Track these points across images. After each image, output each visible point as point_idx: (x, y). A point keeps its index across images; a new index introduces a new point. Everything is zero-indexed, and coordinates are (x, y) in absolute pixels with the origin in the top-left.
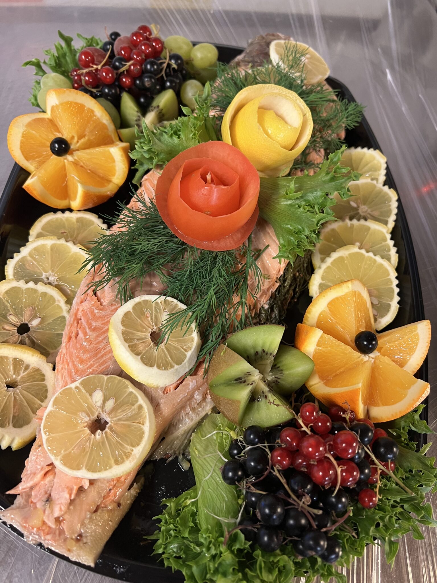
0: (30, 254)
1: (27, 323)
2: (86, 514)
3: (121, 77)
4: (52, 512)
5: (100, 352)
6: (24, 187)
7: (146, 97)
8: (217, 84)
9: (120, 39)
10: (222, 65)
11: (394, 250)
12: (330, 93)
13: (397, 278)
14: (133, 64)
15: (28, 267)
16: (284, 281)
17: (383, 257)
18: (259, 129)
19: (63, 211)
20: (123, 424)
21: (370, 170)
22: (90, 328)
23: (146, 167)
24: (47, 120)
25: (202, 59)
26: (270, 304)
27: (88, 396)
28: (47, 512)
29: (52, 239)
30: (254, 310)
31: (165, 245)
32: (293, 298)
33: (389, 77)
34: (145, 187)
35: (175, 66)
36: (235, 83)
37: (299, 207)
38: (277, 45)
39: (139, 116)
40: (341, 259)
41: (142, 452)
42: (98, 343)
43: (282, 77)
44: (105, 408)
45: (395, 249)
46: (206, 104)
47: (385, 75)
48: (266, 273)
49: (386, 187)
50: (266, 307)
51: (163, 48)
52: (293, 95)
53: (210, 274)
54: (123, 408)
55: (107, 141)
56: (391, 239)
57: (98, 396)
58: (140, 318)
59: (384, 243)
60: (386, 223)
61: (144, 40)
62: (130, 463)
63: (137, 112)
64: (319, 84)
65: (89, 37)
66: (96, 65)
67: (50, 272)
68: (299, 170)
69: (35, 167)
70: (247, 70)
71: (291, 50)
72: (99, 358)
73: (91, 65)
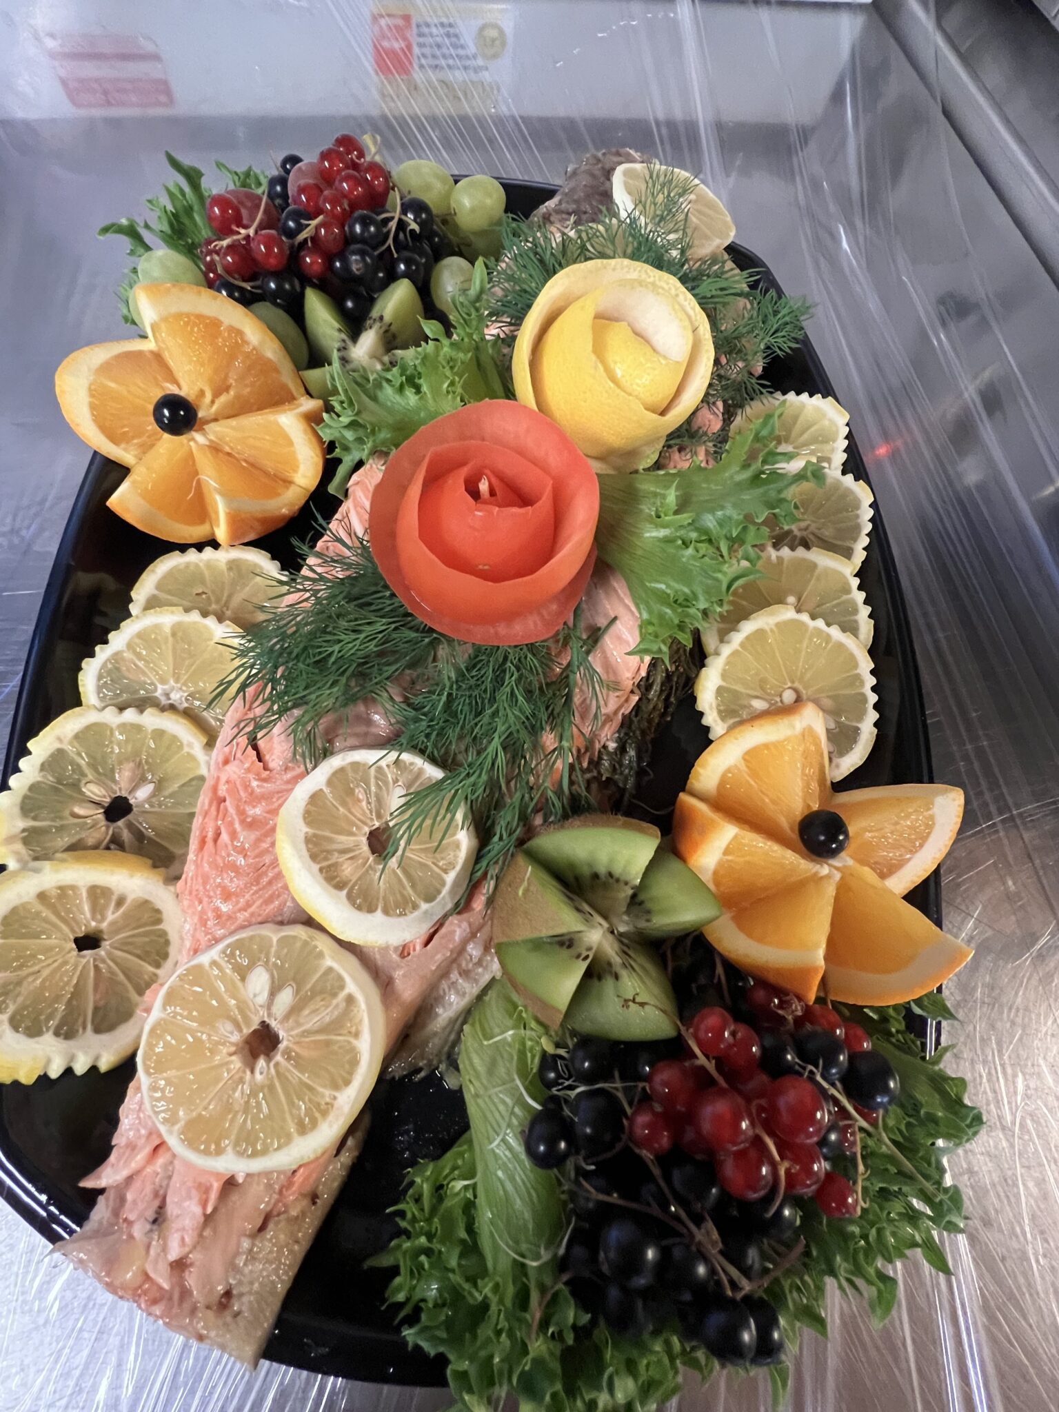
0: (130, 646)
1: (124, 794)
2: (239, 1245)
3: (302, 253)
4: (164, 1249)
5: (265, 873)
6: (108, 503)
7: (356, 297)
8: (503, 265)
9: (300, 168)
10: (513, 219)
11: (865, 611)
12: (738, 279)
13: (872, 672)
14: (322, 225)
15: (126, 674)
16: (649, 687)
17: (844, 630)
18: (596, 368)
19: (200, 547)
20: (315, 1042)
21: (815, 440)
22: (243, 822)
23: (356, 456)
24: (148, 355)
25: (473, 210)
26: (619, 740)
27: (239, 984)
28: (152, 1252)
29: (172, 612)
30: (588, 754)
31: (394, 636)
32: (663, 715)
33: (845, 245)
34: (355, 500)
35: (414, 226)
36: (541, 261)
37: (686, 544)
38: (626, 173)
39: (344, 341)
40: (760, 634)
41: (356, 1098)
42: (260, 855)
43: (640, 244)
44: (274, 1009)
45: (867, 610)
46: (477, 310)
47: (835, 239)
48: (612, 678)
49: (850, 478)
50: (612, 746)
51: (389, 187)
52: (670, 282)
53: (493, 700)
54: (312, 1006)
55: (278, 399)
56: (860, 588)
57: (259, 981)
58: (344, 804)
59: (845, 597)
60: (847, 553)
61: (347, 167)
62: (330, 1126)
63: (340, 330)
64: (714, 259)
65: (241, 169)
66: (246, 227)
67: (172, 682)
68: (676, 448)
69: (135, 456)
70: (566, 231)
71: (662, 179)
72: (264, 888)
73: (234, 228)
